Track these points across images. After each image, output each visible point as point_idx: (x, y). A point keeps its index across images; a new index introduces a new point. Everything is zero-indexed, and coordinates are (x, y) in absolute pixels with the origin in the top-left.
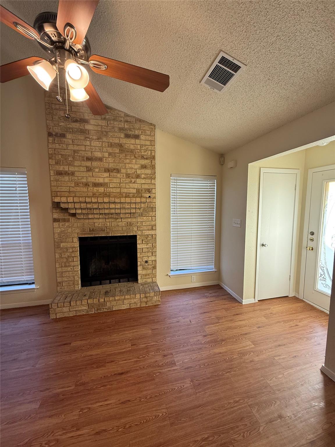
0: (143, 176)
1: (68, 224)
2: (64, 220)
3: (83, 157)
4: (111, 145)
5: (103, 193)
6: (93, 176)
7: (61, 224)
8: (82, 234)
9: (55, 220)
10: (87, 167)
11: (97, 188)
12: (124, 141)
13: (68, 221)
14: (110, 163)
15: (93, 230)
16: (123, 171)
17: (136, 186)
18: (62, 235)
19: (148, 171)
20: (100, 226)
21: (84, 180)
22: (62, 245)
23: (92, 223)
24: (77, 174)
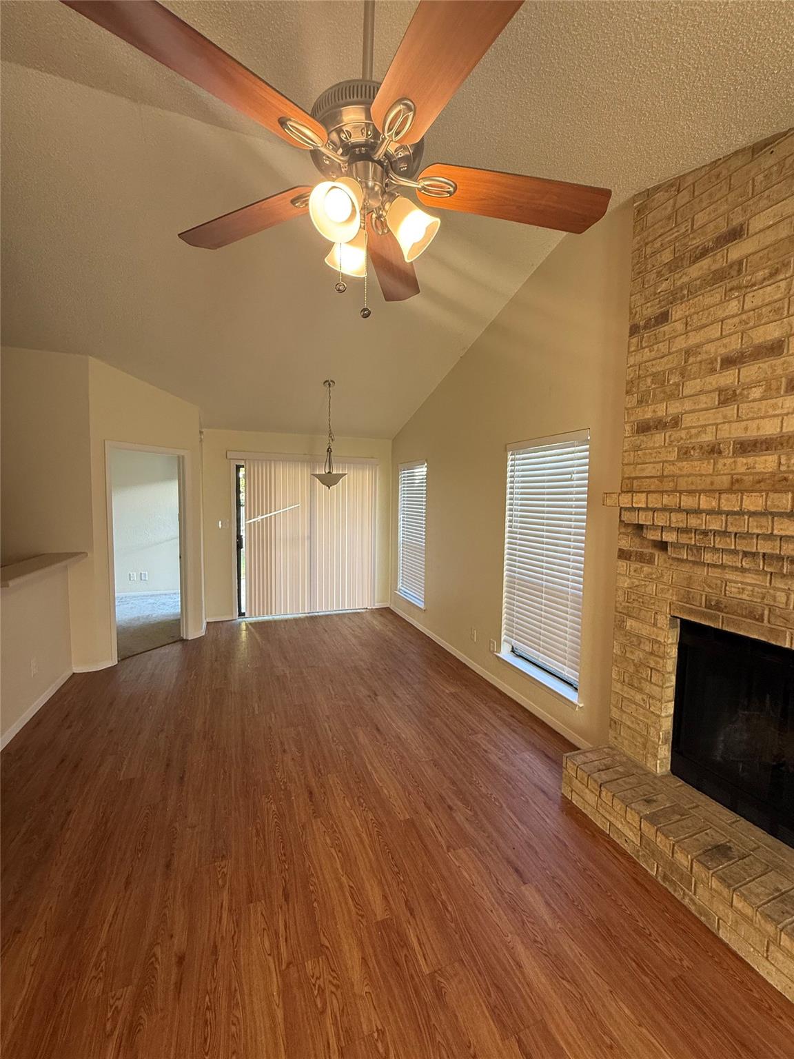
1: (650, 570)
2: (641, 558)
3: (712, 361)
6: (739, 419)
7: (633, 566)
8: (682, 610)
9: (623, 555)
10: (721, 391)
11: (750, 460)
13: (650, 561)
15: (718, 607)
18: (633, 597)
20: (744, 597)
21: (707, 437)
22: (630, 624)
23: (719, 582)
24: (688, 420)
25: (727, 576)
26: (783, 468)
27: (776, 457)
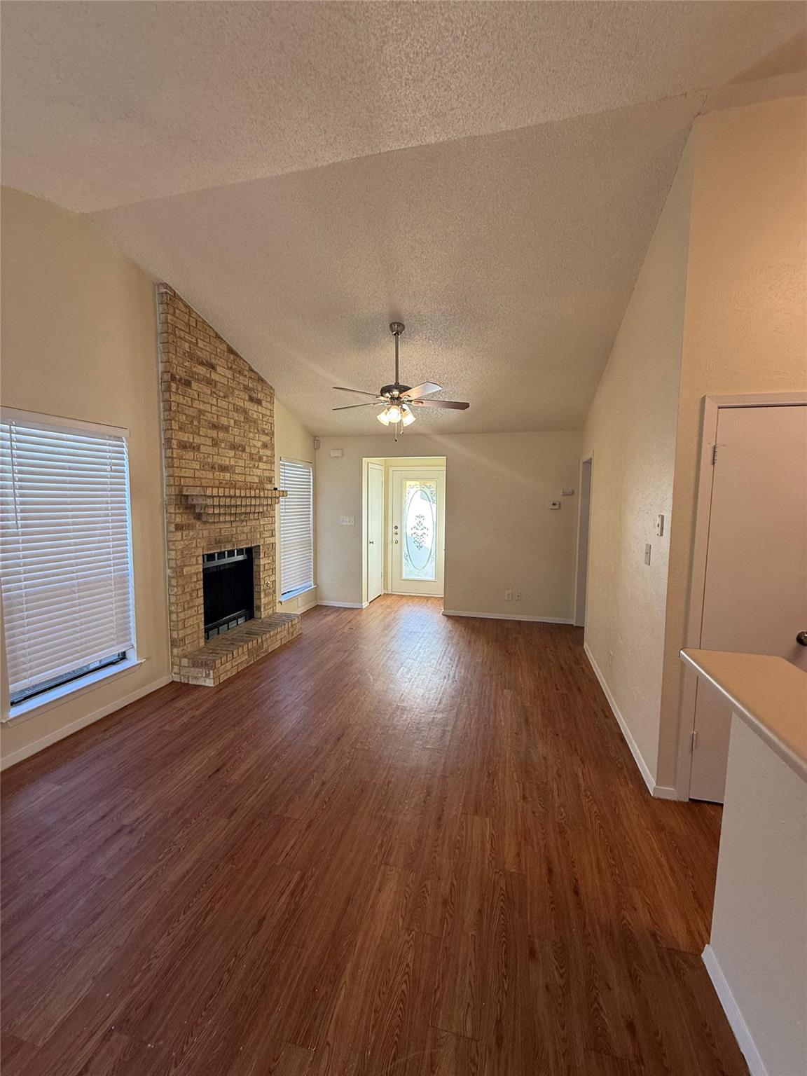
0: (265, 458)
1: (193, 533)
2: (188, 527)
3: (209, 422)
4: (237, 410)
5: (231, 481)
6: (218, 455)
7: (185, 533)
8: (209, 549)
10: (213, 439)
11: (224, 474)
12: (248, 405)
13: (193, 527)
14: (235, 435)
15: (218, 542)
16: (248, 449)
17: (259, 472)
18: (186, 553)
19: (268, 452)
21: (210, 460)
22: (185, 571)
23: (220, 530)
24: (203, 449)
25: (221, 527)
26: (233, 479)
27: (229, 474)
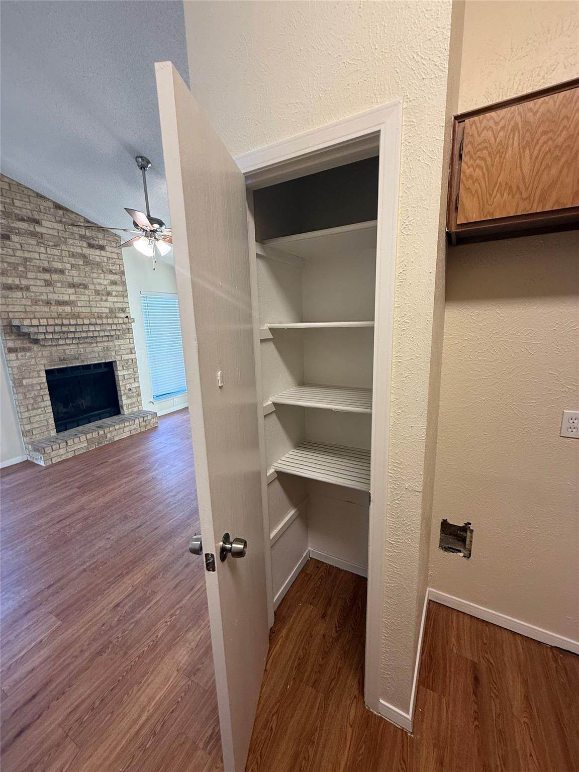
0: (114, 293)
1: (30, 354)
2: (24, 349)
3: (39, 267)
4: (73, 255)
5: (71, 313)
6: (54, 293)
7: (19, 355)
8: (51, 365)
9: (10, 350)
10: (45, 281)
11: (63, 307)
12: (87, 251)
13: (29, 350)
14: (74, 276)
15: (64, 359)
16: (91, 287)
17: (108, 305)
18: (24, 369)
19: (120, 288)
20: (72, 353)
21: (44, 297)
22: (24, 382)
23: (62, 351)
24: (33, 289)
25: (63, 348)
26: (73, 311)
27: (69, 308)
